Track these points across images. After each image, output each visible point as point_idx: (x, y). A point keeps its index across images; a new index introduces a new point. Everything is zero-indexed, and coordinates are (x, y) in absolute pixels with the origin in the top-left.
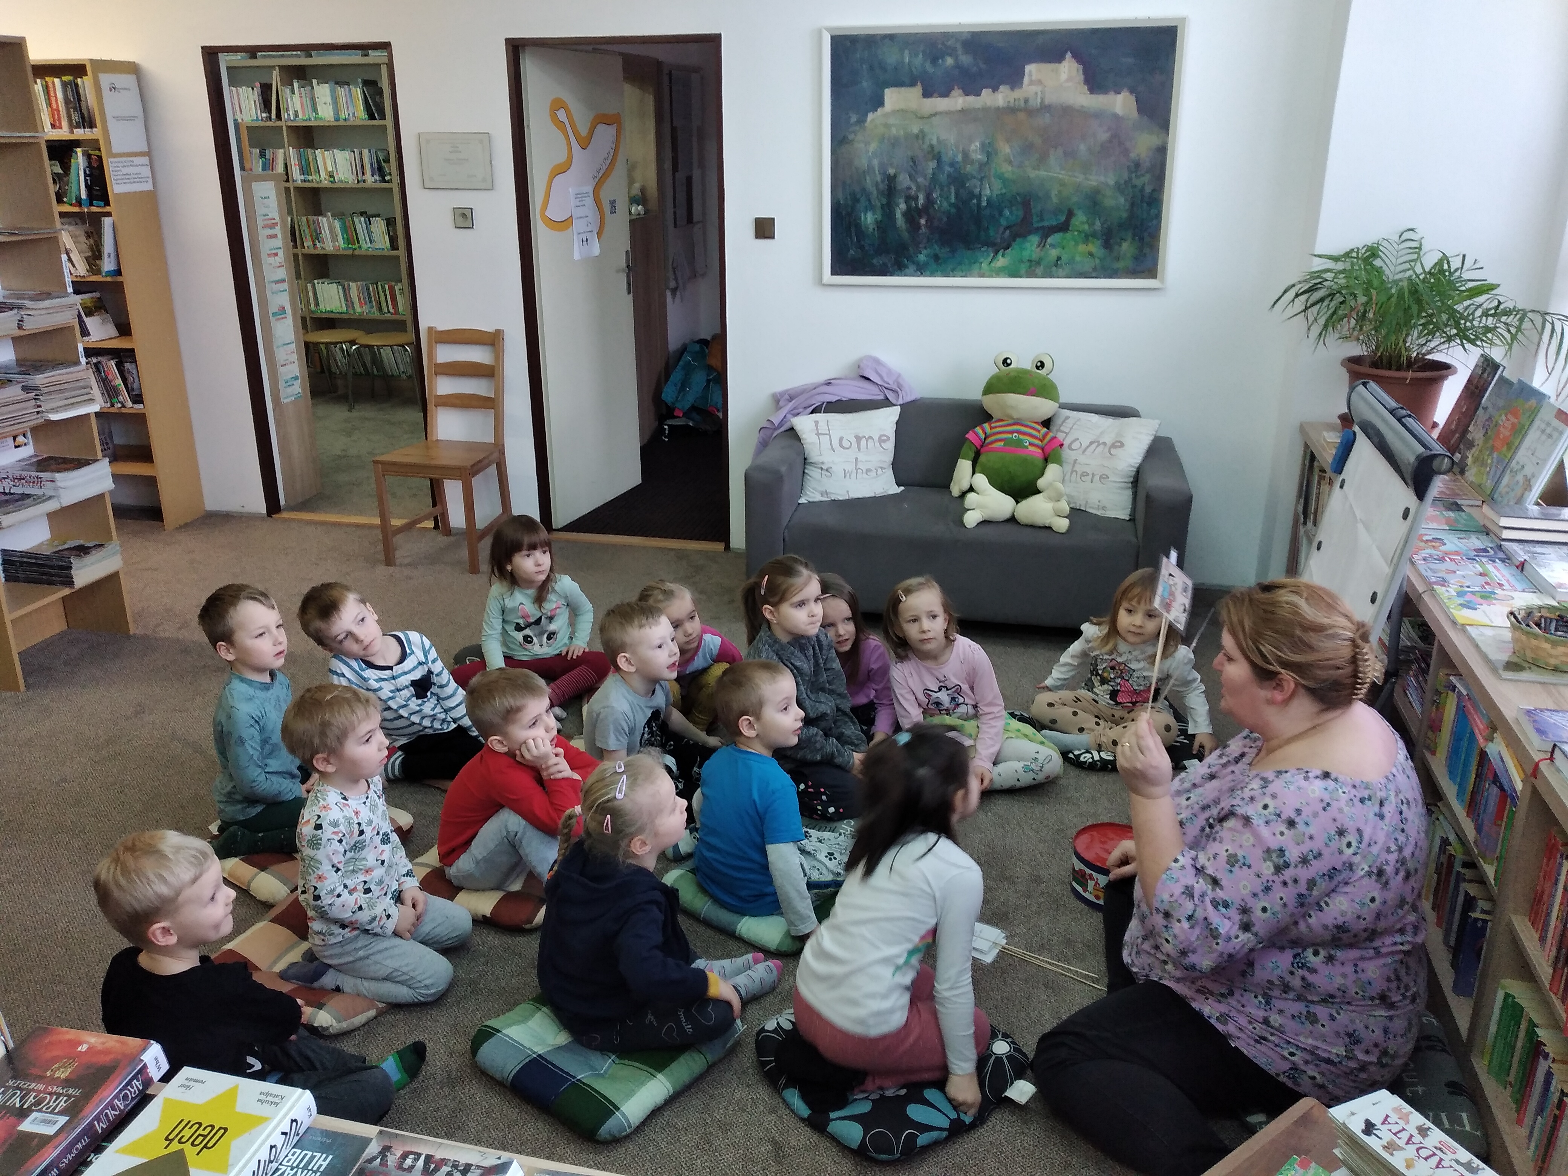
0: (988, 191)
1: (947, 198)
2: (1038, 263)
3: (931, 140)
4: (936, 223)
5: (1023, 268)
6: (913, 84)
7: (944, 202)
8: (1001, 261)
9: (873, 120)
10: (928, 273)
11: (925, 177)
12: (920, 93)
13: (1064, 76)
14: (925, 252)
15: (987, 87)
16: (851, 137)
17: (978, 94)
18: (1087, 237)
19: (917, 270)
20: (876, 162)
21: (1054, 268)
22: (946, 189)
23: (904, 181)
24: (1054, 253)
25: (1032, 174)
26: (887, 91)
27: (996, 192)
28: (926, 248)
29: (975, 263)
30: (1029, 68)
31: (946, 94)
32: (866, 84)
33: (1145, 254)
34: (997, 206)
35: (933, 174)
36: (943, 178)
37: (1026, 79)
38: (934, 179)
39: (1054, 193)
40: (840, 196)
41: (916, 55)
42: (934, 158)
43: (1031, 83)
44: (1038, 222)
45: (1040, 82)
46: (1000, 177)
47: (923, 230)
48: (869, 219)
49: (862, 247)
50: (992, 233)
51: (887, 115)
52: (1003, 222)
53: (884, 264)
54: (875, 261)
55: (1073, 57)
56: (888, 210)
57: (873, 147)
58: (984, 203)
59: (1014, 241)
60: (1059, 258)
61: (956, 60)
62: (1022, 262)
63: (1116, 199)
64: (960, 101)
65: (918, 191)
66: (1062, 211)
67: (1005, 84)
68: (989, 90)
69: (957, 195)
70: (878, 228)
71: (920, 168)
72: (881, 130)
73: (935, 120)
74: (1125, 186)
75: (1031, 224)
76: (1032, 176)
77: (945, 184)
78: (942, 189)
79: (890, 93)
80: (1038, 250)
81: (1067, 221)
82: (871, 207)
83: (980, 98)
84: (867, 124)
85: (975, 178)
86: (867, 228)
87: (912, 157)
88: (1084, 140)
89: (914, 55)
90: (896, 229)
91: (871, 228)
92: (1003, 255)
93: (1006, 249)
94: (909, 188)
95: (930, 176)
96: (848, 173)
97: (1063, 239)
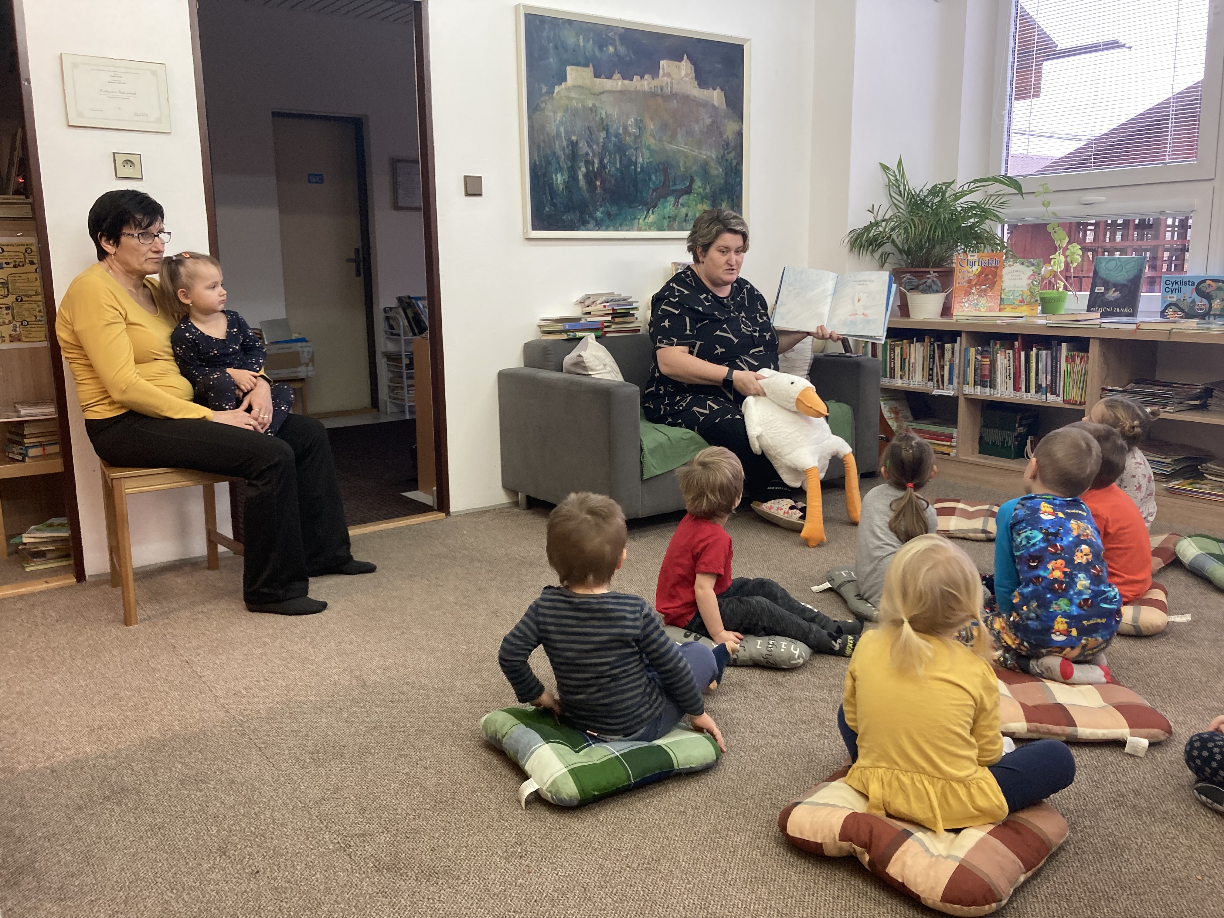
0: (641, 160)
1: (614, 164)
2: (675, 219)
3: (601, 114)
4: (607, 185)
5: (666, 222)
6: (586, 65)
7: (613, 167)
8: (652, 218)
9: (558, 92)
10: (604, 228)
11: (598, 144)
12: (592, 73)
13: (683, 73)
14: (601, 209)
15: (637, 75)
16: (543, 105)
17: (632, 80)
18: (703, 198)
19: (596, 225)
20: (562, 129)
21: (684, 223)
22: (613, 156)
23: (583, 148)
24: (684, 210)
25: (668, 147)
26: (569, 69)
27: (646, 160)
28: (601, 206)
29: (634, 219)
30: (662, 63)
31: (610, 77)
32: (552, 61)
34: (647, 171)
35: (604, 143)
36: (610, 146)
37: (661, 71)
38: (604, 147)
39: (681, 163)
40: (536, 157)
41: (588, 41)
42: (603, 129)
43: (664, 75)
44: (673, 186)
45: (669, 75)
46: (648, 148)
47: (599, 190)
48: (559, 179)
49: (555, 205)
50: (645, 195)
51: (569, 89)
52: (652, 186)
53: (572, 220)
54: (564, 217)
55: (688, 58)
56: (572, 172)
57: (559, 116)
58: (639, 170)
59: (659, 200)
60: (687, 215)
61: (616, 49)
62: (664, 218)
63: (717, 169)
64: (620, 83)
65: (594, 156)
66: (687, 178)
67: (649, 73)
68: (638, 77)
69: (620, 162)
70: (566, 187)
71: (593, 137)
72: (564, 102)
73: (603, 97)
74: (722, 160)
75: (669, 187)
76: (668, 148)
77: (612, 152)
78: (610, 157)
79: (571, 72)
80: (674, 208)
81: (690, 186)
82: (560, 169)
83: (633, 83)
84: (555, 95)
85: (632, 148)
86: (558, 188)
87: (588, 127)
88: (697, 123)
89: (586, 40)
90: (579, 189)
91: (561, 187)
92: (653, 213)
93: (654, 207)
94: (587, 154)
95: (601, 144)
96: (542, 138)
97: (689, 199)
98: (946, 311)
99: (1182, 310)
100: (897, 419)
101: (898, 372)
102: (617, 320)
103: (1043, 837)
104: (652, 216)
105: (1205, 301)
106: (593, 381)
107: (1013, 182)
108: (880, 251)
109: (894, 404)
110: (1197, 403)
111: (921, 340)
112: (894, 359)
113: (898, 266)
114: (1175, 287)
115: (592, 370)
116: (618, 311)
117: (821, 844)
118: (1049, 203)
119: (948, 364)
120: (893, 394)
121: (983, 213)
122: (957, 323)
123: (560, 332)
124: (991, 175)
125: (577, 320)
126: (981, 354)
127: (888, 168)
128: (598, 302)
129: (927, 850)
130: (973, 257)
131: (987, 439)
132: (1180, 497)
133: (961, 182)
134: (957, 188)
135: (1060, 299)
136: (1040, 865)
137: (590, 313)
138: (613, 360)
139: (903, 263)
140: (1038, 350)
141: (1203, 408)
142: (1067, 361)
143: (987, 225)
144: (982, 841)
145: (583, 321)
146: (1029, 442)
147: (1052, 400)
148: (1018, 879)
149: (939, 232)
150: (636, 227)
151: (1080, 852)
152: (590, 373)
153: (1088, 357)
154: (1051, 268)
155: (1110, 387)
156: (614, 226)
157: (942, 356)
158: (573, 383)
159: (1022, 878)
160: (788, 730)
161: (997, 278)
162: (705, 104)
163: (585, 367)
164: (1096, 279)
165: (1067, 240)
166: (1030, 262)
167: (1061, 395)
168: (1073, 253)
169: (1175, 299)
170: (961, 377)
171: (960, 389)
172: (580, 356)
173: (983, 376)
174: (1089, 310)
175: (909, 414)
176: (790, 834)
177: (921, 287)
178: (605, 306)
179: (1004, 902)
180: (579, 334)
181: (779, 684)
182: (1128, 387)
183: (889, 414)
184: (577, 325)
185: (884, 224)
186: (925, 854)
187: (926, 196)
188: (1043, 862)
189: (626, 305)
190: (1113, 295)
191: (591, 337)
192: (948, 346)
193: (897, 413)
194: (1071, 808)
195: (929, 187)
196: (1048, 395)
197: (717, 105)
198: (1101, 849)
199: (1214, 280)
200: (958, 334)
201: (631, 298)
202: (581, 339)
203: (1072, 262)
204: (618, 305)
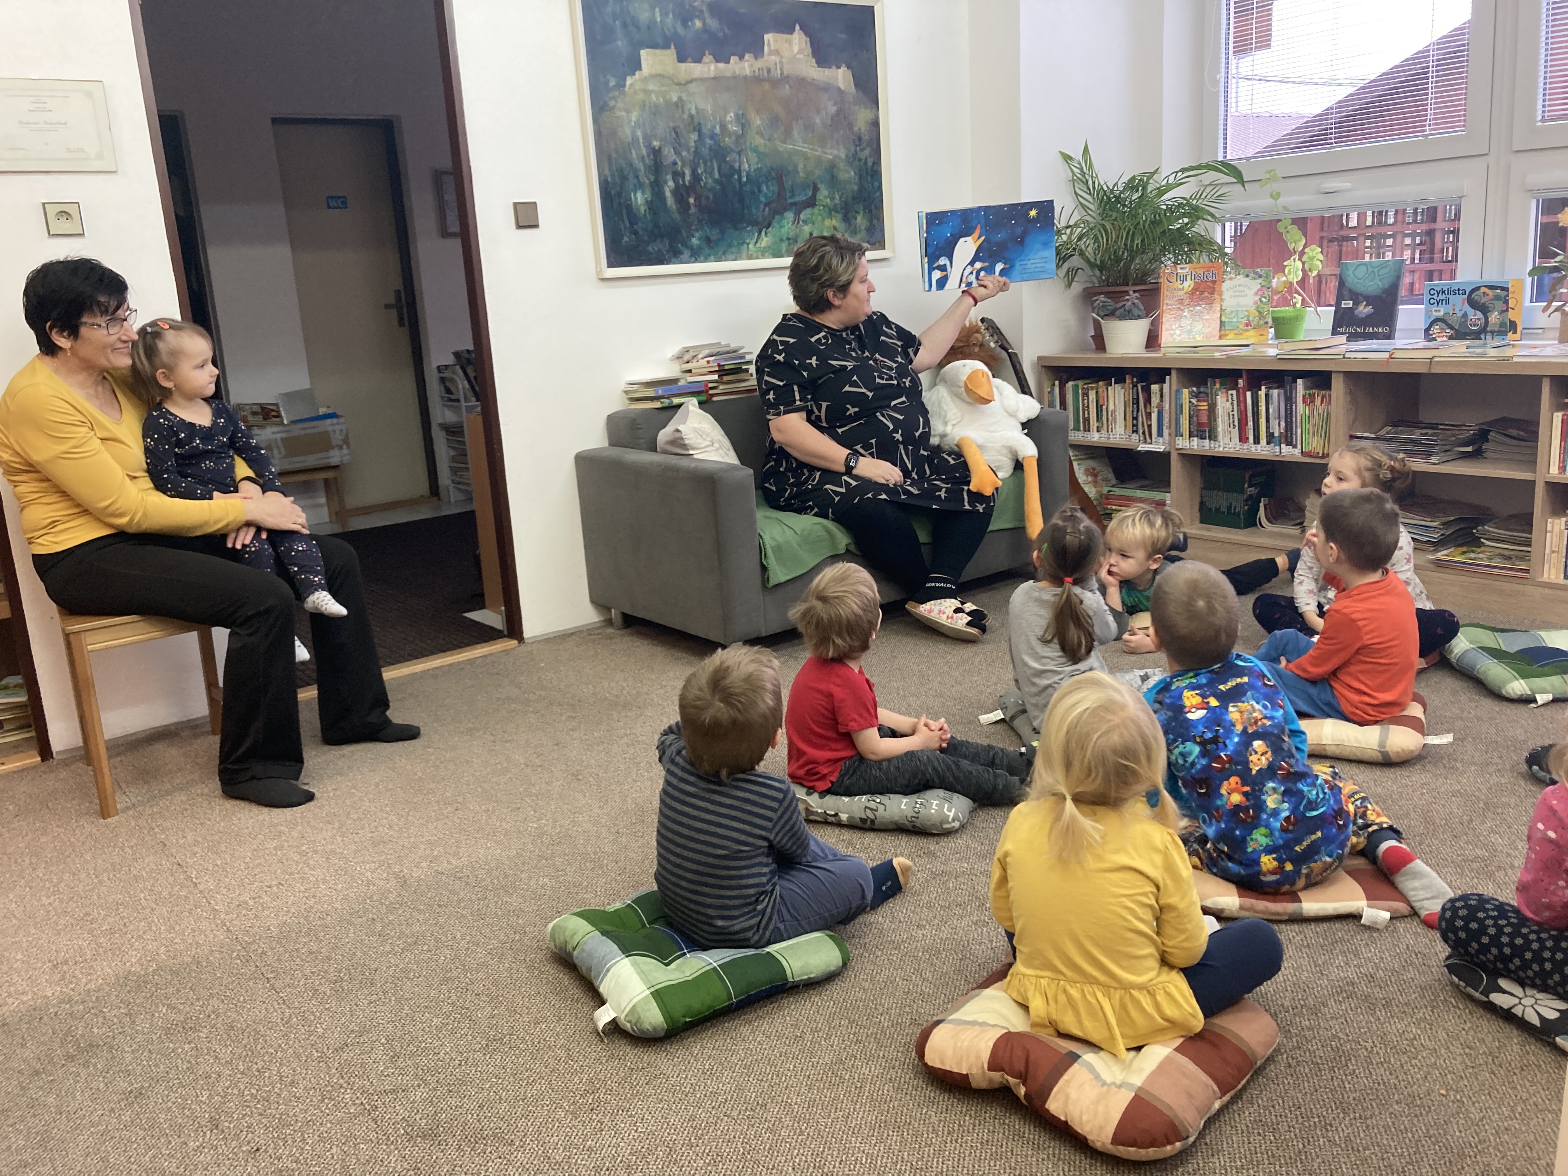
0: (748, 165)
1: (711, 174)
3: (690, 110)
4: (704, 202)
5: (784, 246)
6: (666, 46)
7: (710, 179)
8: (765, 241)
9: (631, 85)
10: (702, 258)
11: (688, 149)
12: (675, 56)
13: (796, 49)
14: (697, 235)
15: (734, 55)
16: (612, 103)
17: (728, 62)
18: (832, 211)
19: (691, 256)
20: (639, 134)
22: (709, 164)
23: (669, 155)
24: (807, 229)
25: (781, 147)
26: (643, 53)
27: (754, 167)
28: (697, 231)
29: (742, 244)
30: (766, 37)
31: (698, 60)
32: (621, 43)
33: (875, 226)
34: (755, 181)
35: (696, 148)
36: (705, 151)
37: (766, 48)
38: (697, 153)
39: (800, 167)
40: (607, 172)
41: (667, 14)
42: (694, 130)
43: (771, 53)
44: (791, 198)
45: (777, 53)
46: (755, 150)
47: (693, 210)
48: (639, 199)
49: (635, 233)
50: (754, 211)
51: (645, 80)
52: (763, 199)
53: (659, 250)
54: (650, 248)
55: (801, 28)
56: (657, 187)
57: (634, 117)
58: (745, 179)
59: (773, 218)
61: (704, 24)
62: (782, 240)
63: (848, 172)
64: (712, 68)
65: (683, 166)
66: (808, 186)
67: (749, 52)
68: (737, 58)
69: (719, 170)
70: (650, 209)
71: (682, 141)
72: (641, 96)
73: (692, 87)
74: (853, 159)
75: (786, 199)
76: (781, 149)
77: (708, 158)
78: (705, 164)
79: (646, 55)
80: (794, 227)
81: (814, 198)
82: (640, 186)
83: (730, 66)
84: (626, 89)
85: (734, 151)
86: (638, 210)
87: (674, 128)
88: (818, 111)
89: (664, 14)
90: (667, 210)
91: (642, 209)
92: (766, 234)
93: (768, 228)
94: (675, 163)
95: (693, 149)
96: (612, 145)
97: (813, 214)
98: (1152, 340)
99: (1451, 328)
100: (1095, 483)
101: (1094, 423)
102: (726, 378)
103: (1245, 1049)
104: (765, 239)
105: (1479, 315)
106: (693, 465)
107: (1231, 169)
108: (1066, 266)
109: (1091, 463)
110: (1470, 449)
111: (1121, 380)
112: (1088, 407)
113: (1090, 285)
114: (1441, 297)
115: (693, 449)
116: (726, 367)
117: (967, 1076)
118: (1279, 194)
119: (1156, 410)
120: (1090, 451)
121: (1195, 213)
122: (1164, 359)
123: (652, 399)
124: (1204, 161)
125: (674, 381)
126: (1196, 395)
127: (1071, 158)
128: (700, 356)
129: (1097, 1077)
130: (1184, 269)
131: (1209, 504)
132: (1449, 571)
133: (1167, 170)
134: (1160, 180)
135: (1297, 319)
136: (1240, 1086)
137: (690, 371)
138: (722, 432)
139: (1095, 280)
140: (1268, 388)
141: (1477, 455)
142: (1304, 402)
143: (1200, 228)
144: (1167, 1060)
145: (682, 383)
146: (1262, 505)
147: (1288, 453)
148: (1209, 1109)
149: (1137, 241)
150: (744, 254)
151: (1293, 1063)
152: (691, 452)
153: (1330, 396)
154: (1284, 278)
155: (1359, 434)
156: (714, 255)
157: (1148, 401)
158: (668, 468)
159: (1217, 1105)
160: (938, 917)
161: (1216, 296)
162: (826, 88)
163: (685, 445)
164: (1343, 290)
165: (1304, 241)
166: (1257, 273)
167: (1299, 446)
168: (1312, 259)
169: (1441, 314)
170: (1173, 427)
171: (1172, 443)
172: (678, 431)
173: (1200, 425)
174: (1334, 332)
175: (1111, 476)
176: (930, 1064)
177: (1118, 313)
178: (708, 362)
179: (1191, 1139)
180: (676, 401)
181: (931, 855)
182: (1383, 433)
183: (1084, 478)
184: (673, 389)
185: (1068, 231)
186: (1094, 1082)
187: (1121, 192)
188: (1245, 1080)
189: (736, 358)
190: (1364, 310)
191: (692, 404)
192: (1155, 388)
193: (1095, 476)
194: (1287, 1003)
195: (1125, 179)
196: (1283, 446)
197: (842, 87)
198: (1321, 1057)
199: (1491, 287)
200: (1167, 371)
201: (742, 348)
202: (679, 406)
203: (1310, 270)
204: (726, 360)
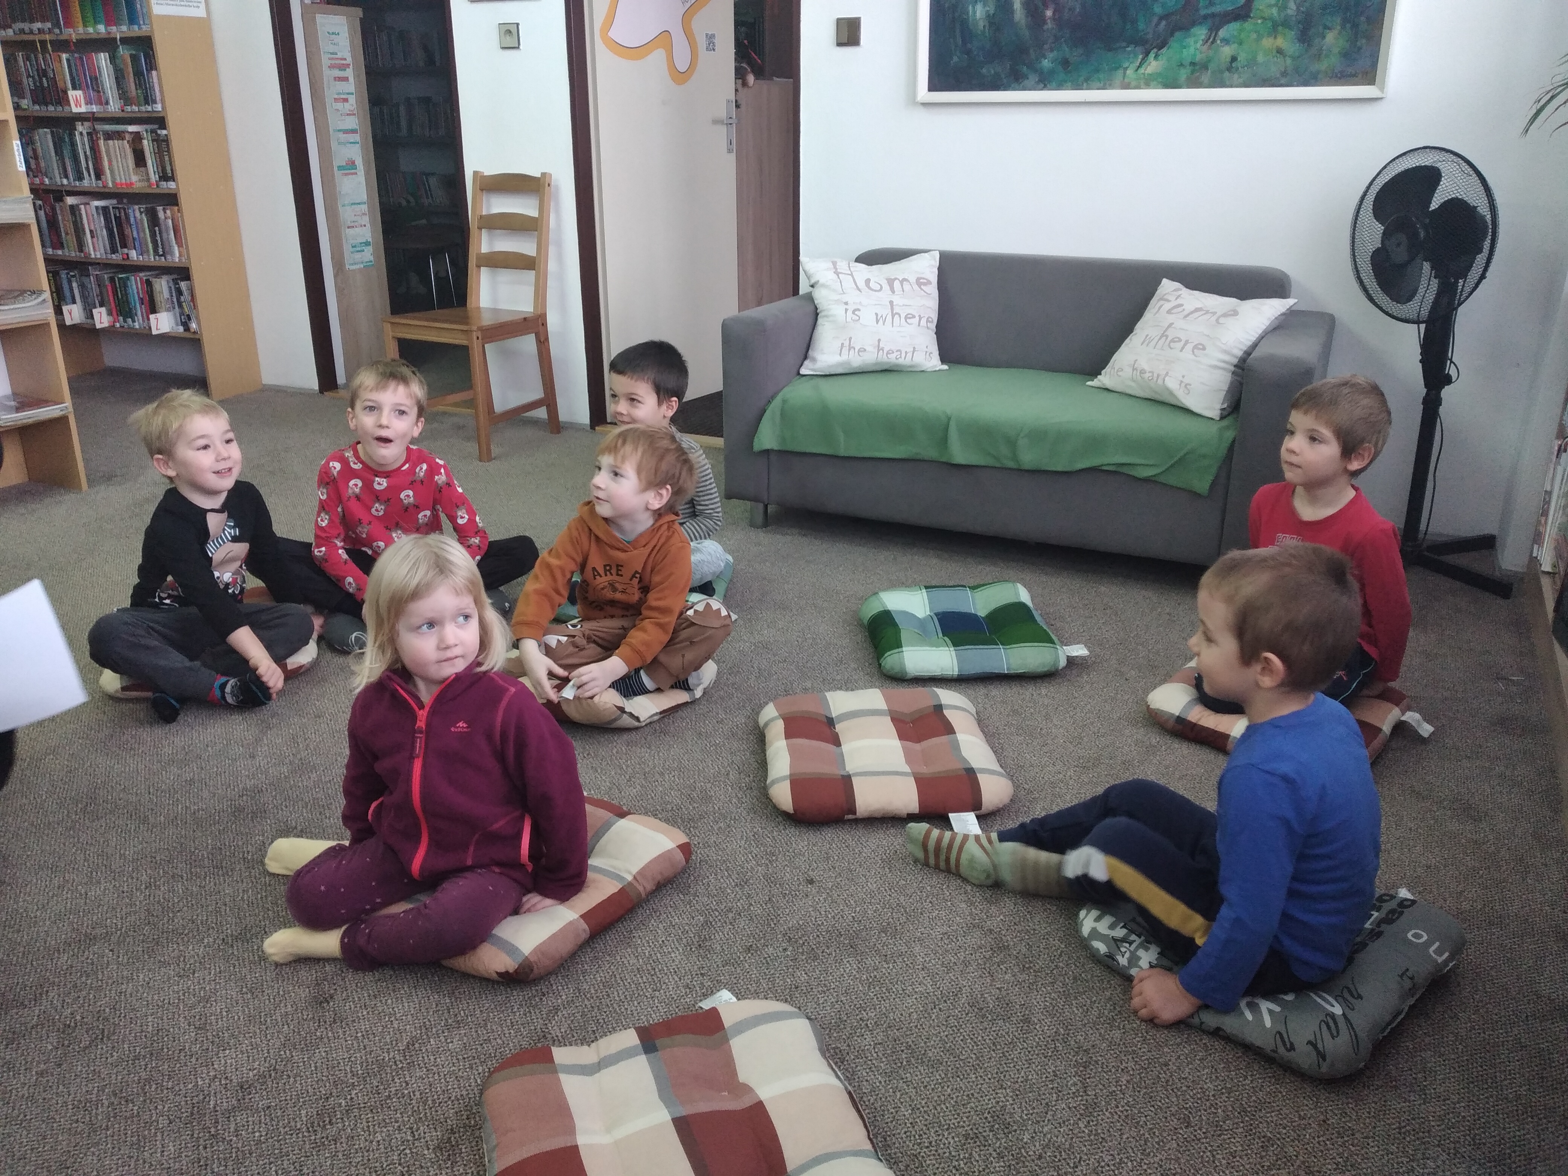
2: (1204, 66)
4: (1066, 15)
5: (1184, 74)
8: (1153, 66)
10: (1054, 85)
14: (1051, 55)
18: (1275, 27)
19: (1040, 81)
21: (1227, 74)
24: (1227, 51)
28: (1052, 50)
29: (1117, 68)
33: (1360, 48)
44: (1206, 7)
47: (1050, 25)
48: (979, 12)
49: (968, 52)
50: (1141, 26)
52: (1158, 10)
53: (997, 73)
54: (984, 71)
59: (1172, 35)
60: (1234, 59)
62: (1182, 65)
70: (991, 24)
75: (1197, 10)
80: (1206, 47)
81: (1247, 7)
86: (976, 25)
90: (1013, 25)
91: (981, 24)
92: (1156, 56)
93: (1160, 47)
97: (1241, 30)
104: (1154, 63)
150: (1118, 81)
156: (1072, 81)
